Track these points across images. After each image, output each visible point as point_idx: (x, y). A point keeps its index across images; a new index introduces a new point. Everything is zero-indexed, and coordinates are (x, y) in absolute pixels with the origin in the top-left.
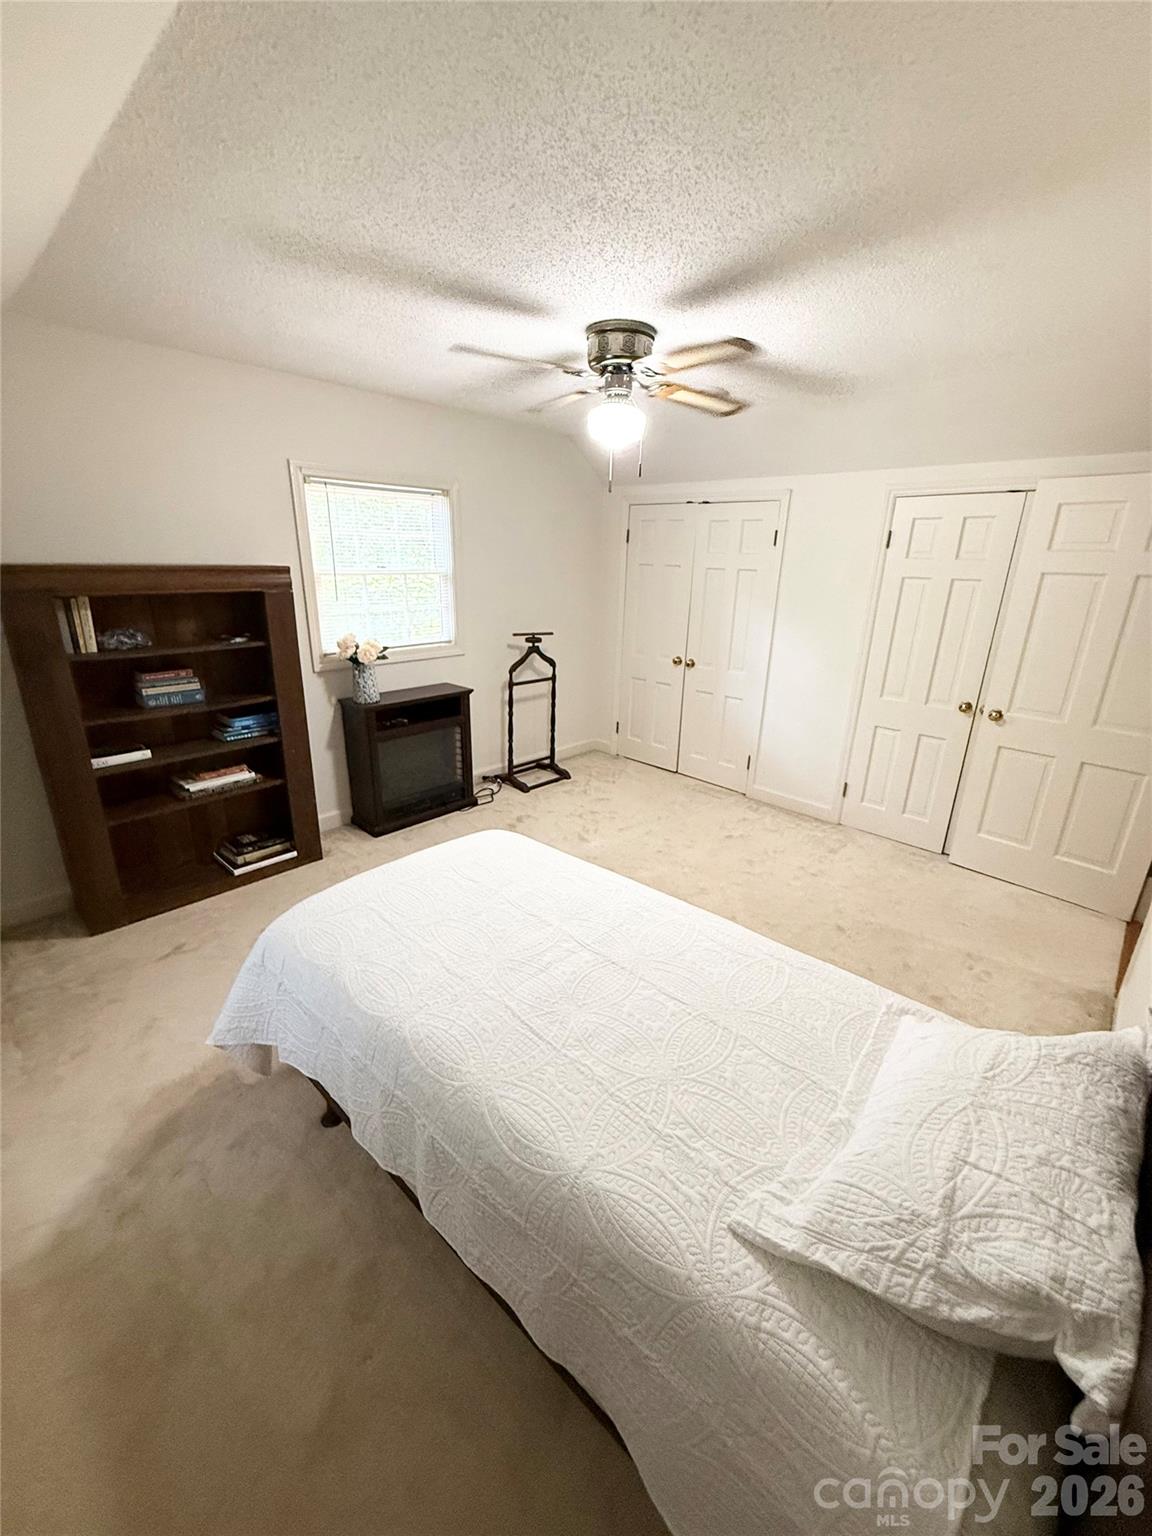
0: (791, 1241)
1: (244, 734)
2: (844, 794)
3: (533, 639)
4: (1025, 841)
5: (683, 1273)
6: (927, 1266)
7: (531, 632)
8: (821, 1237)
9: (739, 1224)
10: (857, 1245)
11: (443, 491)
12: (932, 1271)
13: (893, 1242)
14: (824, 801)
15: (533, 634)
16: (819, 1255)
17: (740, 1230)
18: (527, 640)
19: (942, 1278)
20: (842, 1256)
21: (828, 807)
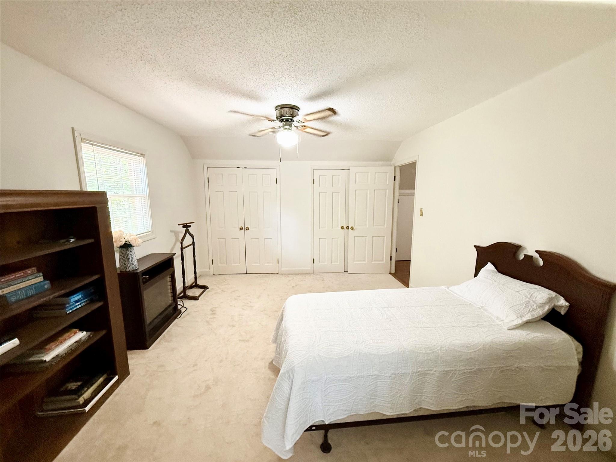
0: (520, 321)
1: (76, 306)
2: (314, 263)
3: (186, 226)
4: (365, 261)
5: (518, 341)
6: (537, 307)
7: (185, 223)
8: (521, 317)
9: (508, 327)
10: (526, 313)
11: (142, 155)
12: (538, 307)
13: (529, 308)
14: (308, 267)
15: (186, 224)
16: (525, 319)
17: (510, 328)
18: (183, 227)
19: (540, 307)
20: (527, 316)
21: (309, 268)
